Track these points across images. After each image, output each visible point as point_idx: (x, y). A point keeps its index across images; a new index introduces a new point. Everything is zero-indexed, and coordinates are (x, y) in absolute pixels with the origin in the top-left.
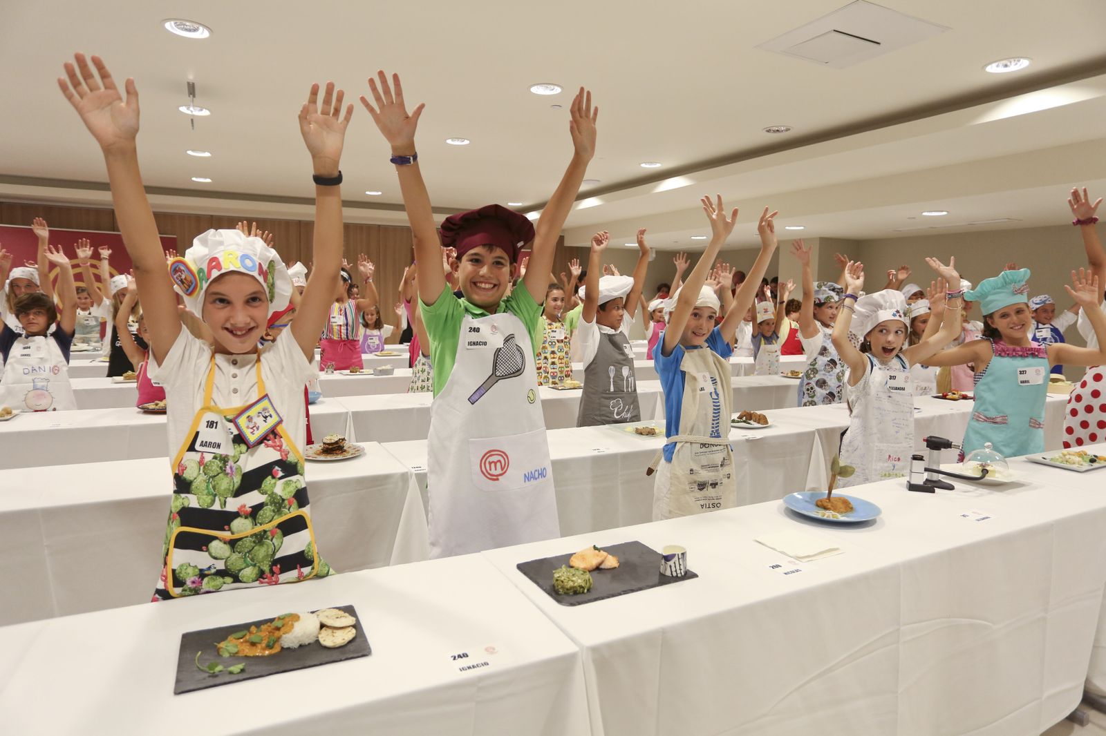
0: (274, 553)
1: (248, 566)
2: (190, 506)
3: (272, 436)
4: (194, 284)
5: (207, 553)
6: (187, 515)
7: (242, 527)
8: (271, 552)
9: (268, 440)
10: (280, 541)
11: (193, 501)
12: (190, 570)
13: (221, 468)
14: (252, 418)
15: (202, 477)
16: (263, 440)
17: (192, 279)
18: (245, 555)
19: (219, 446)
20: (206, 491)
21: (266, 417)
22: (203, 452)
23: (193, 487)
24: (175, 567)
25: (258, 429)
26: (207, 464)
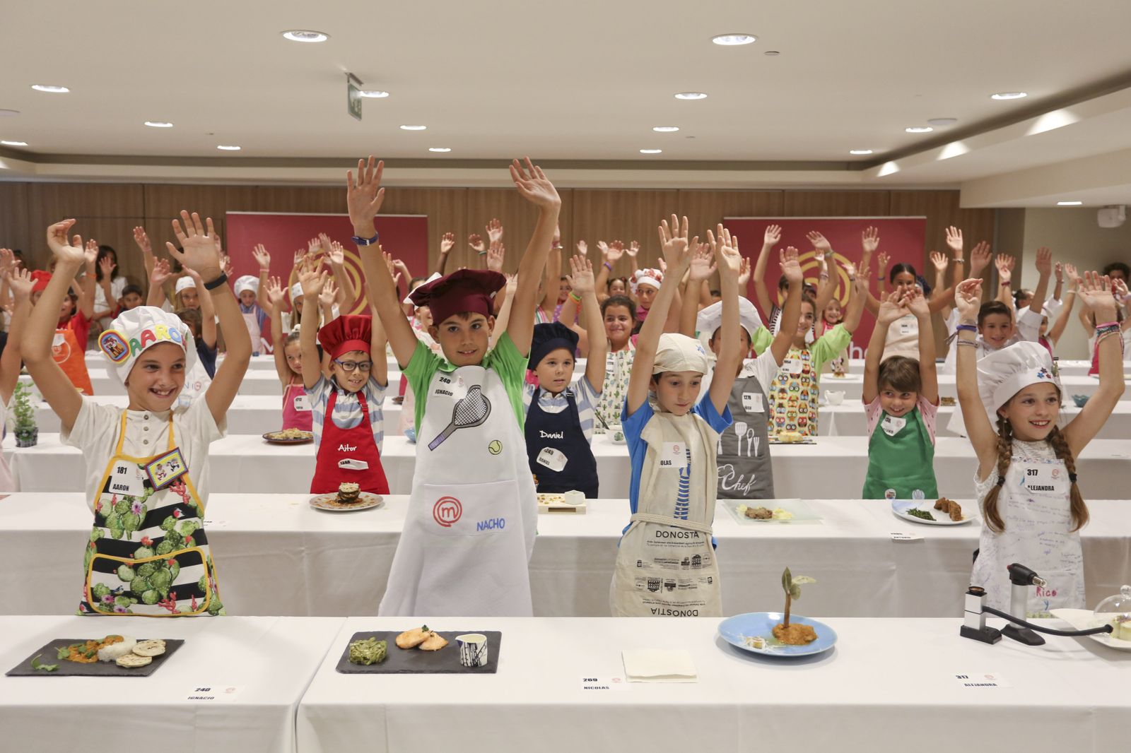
0: (171, 581)
1: (148, 589)
2: (105, 537)
3: (178, 483)
4: (124, 353)
5: (116, 575)
6: (102, 545)
7: (144, 554)
8: (168, 579)
9: (174, 486)
10: (177, 570)
11: (107, 533)
12: (104, 590)
13: (129, 506)
14: (161, 466)
15: (114, 515)
16: (169, 485)
17: (125, 348)
18: (146, 579)
19: (128, 488)
20: (117, 525)
21: (174, 467)
22: (115, 494)
23: (108, 521)
24: (93, 586)
25: (165, 476)
26: (118, 504)
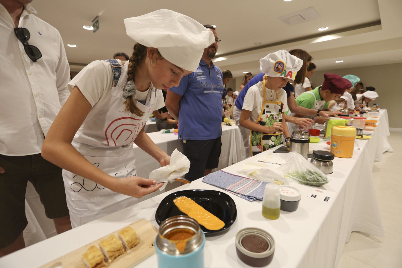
5: (271, 140)
12: (267, 145)
13: (272, 118)
19: (270, 112)
20: (270, 124)
22: (267, 114)
23: (266, 123)
24: (263, 145)
26: (269, 117)
